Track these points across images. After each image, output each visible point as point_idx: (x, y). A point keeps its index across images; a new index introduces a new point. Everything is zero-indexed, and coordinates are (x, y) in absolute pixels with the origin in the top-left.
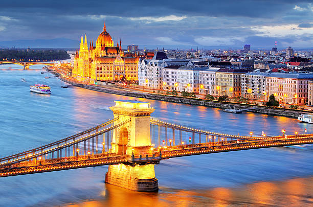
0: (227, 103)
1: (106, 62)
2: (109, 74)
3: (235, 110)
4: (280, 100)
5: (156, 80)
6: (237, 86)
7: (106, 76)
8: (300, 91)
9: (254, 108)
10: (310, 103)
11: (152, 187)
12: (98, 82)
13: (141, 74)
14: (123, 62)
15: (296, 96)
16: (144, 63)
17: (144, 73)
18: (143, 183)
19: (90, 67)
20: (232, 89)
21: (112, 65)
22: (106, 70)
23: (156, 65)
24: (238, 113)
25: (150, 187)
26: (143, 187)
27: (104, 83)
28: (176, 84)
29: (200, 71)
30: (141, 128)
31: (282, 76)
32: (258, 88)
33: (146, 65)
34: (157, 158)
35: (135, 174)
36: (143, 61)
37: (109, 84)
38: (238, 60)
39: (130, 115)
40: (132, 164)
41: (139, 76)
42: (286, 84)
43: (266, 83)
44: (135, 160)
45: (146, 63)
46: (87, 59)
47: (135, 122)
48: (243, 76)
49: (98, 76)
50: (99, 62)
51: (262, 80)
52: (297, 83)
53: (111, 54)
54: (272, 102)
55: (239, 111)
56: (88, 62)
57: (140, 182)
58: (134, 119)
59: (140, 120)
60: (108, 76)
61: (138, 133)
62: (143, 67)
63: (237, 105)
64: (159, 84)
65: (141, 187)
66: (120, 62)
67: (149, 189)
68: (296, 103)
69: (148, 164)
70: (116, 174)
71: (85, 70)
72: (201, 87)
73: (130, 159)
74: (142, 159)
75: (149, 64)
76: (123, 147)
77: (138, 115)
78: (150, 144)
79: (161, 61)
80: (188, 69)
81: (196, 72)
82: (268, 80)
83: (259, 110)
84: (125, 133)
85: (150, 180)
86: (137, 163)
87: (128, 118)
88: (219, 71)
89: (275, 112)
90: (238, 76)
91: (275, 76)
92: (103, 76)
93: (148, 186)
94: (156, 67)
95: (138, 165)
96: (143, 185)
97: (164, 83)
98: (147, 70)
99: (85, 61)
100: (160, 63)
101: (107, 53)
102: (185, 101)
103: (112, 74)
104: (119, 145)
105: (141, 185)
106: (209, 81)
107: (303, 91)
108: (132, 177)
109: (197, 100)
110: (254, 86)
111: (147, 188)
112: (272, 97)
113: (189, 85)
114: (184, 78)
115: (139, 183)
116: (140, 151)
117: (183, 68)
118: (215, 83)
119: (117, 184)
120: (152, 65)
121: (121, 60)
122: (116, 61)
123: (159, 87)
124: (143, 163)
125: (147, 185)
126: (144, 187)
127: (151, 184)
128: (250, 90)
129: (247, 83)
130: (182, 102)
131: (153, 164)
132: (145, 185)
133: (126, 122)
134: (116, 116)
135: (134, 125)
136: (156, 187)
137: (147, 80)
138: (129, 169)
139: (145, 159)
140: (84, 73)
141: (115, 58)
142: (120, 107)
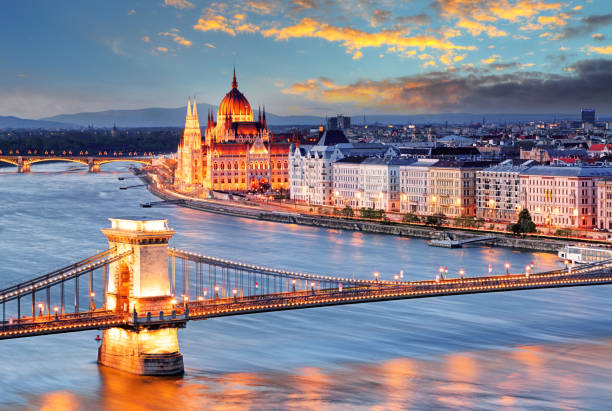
0: (443, 229)
1: (233, 153)
2: (240, 178)
3: (448, 242)
4: (547, 220)
5: (321, 188)
6: (469, 195)
7: (233, 181)
8: (584, 201)
9: (488, 236)
10: (602, 224)
11: (170, 368)
12: (216, 195)
13: (295, 176)
14: (266, 152)
15: (576, 213)
16: (299, 153)
17: (299, 173)
18: (154, 361)
19: (204, 164)
20: (459, 202)
21: (245, 160)
22: (233, 169)
23: (321, 157)
24: (454, 247)
25: (165, 368)
26: (154, 367)
27: (226, 197)
28: (358, 195)
29: (401, 167)
30: (150, 264)
31: (549, 172)
32: (507, 198)
33: (304, 158)
34: (180, 317)
35: (140, 346)
36: (297, 149)
37: (236, 198)
38: (502, 143)
39: (132, 242)
40: (134, 328)
41: (291, 180)
42: (557, 187)
43: (521, 186)
44: (138, 321)
45: (303, 152)
46: (198, 146)
47: (139, 255)
48: (480, 173)
49: (216, 181)
50: (218, 153)
51: (513, 180)
52: (577, 185)
53: (244, 136)
54: (524, 225)
55: (457, 243)
56: (201, 154)
57: (148, 359)
58: (137, 248)
59: (150, 250)
60: (236, 181)
61: (146, 273)
62: (298, 161)
63: (461, 233)
64: (326, 195)
65: (149, 368)
66: (261, 152)
67: (164, 371)
68: (576, 225)
69: (164, 327)
70: (114, 349)
71: (194, 170)
72: (404, 198)
73: (131, 320)
74: (153, 320)
75: (309, 154)
76: (122, 297)
77: (144, 242)
78: (168, 293)
79: (331, 148)
80: (379, 163)
81: (394, 169)
82: (524, 182)
83: (498, 240)
84: (125, 275)
85: (167, 355)
86: (145, 326)
87: (128, 247)
88: (435, 165)
89: (526, 243)
90: (471, 175)
91: (537, 173)
92: (226, 181)
93: (162, 367)
94: (321, 161)
95: (146, 330)
96: (153, 364)
97: (336, 193)
98: (305, 167)
99: (194, 152)
100: (329, 153)
101: (236, 135)
102: (367, 227)
103: (245, 177)
104: (118, 296)
105: (149, 364)
106: (418, 186)
107: (590, 201)
108: (136, 351)
109: (389, 224)
110: (498, 194)
111: (160, 369)
112: (525, 214)
113: (382, 195)
114: (373, 182)
115: (146, 361)
116: (149, 305)
117: (371, 162)
118: (429, 191)
119: (114, 366)
120: (313, 157)
121: (261, 148)
122: (252, 151)
123: (327, 200)
124: (154, 327)
125: (161, 364)
126: (156, 369)
127: (168, 363)
128: (492, 203)
129: (487, 187)
130: (361, 230)
131: (174, 327)
132: (157, 364)
133: (125, 255)
134: (112, 245)
135: (138, 260)
136: (177, 367)
137: (305, 188)
138: (131, 337)
139: (158, 319)
140: (192, 176)
141: (251, 145)
142: (117, 229)
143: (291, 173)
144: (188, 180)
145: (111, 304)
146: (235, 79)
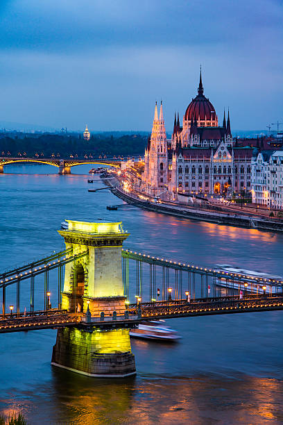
1: (198, 158)
2: (204, 182)
5: (282, 192)
7: (197, 185)
11: (122, 368)
14: (230, 156)
16: (262, 158)
17: (261, 178)
18: (106, 360)
21: (209, 164)
22: (197, 173)
23: (282, 162)
25: (117, 368)
26: (105, 367)
30: (105, 265)
33: (266, 163)
34: (133, 318)
35: (93, 345)
36: (260, 155)
37: (199, 201)
39: (87, 243)
40: (87, 328)
41: (253, 184)
44: (92, 320)
45: (266, 159)
47: (94, 256)
49: (181, 184)
50: (183, 157)
53: (209, 140)
56: (167, 157)
57: (101, 359)
58: (92, 250)
59: (104, 252)
60: (200, 185)
61: (99, 274)
62: (260, 166)
65: (101, 368)
69: (117, 328)
71: (160, 174)
73: (85, 319)
74: (106, 320)
75: (271, 160)
76: (77, 297)
77: (99, 244)
78: (122, 294)
84: (80, 275)
85: (118, 355)
86: (98, 327)
87: (84, 248)
92: (190, 184)
93: (114, 367)
94: (282, 167)
95: (99, 330)
96: (105, 364)
98: (266, 172)
101: (201, 140)
104: (72, 296)
105: (101, 364)
108: (90, 350)
111: (111, 368)
115: (98, 361)
116: (103, 305)
120: (275, 162)
121: (225, 153)
122: (216, 156)
124: (107, 327)
125: (113, 364)
126: (108, 369)
127: (120, 363)
131: (127, 327)
132: (109, 364)
133: (81, 255)
134: (68, 246)
135: (92, 261)
136: (128, 367)
137: (266, 193)
138: (85, 336)
139: (111, 319)
140: (158, 179)
141: (215, 150)
142: (74, 230)
143: (253, 178)
144: (154, 183)
145: (66, 304)
146: (201, 85)
